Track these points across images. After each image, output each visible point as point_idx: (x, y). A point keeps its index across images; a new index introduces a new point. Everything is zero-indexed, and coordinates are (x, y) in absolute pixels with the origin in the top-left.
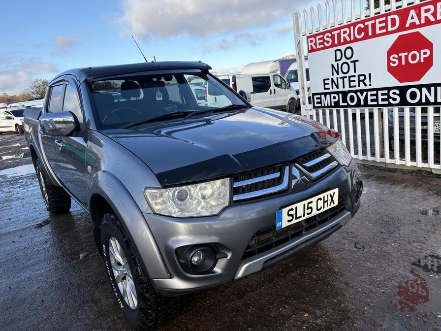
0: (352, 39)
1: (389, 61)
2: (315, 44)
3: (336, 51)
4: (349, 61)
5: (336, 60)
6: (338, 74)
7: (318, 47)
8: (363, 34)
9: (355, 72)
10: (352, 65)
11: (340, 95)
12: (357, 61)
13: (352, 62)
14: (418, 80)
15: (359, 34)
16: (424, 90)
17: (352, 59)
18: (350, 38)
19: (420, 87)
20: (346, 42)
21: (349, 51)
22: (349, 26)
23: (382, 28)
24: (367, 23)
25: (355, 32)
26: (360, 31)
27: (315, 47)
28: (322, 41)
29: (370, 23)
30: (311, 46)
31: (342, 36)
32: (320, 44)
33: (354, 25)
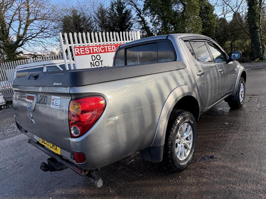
0: (99, 52)
2: (80, 52)
3: (92, 56)
4: (99, 61)
5: (93, 60)
6: (94, 66)
8: (104, 51)
9: (102, 65)
10: (100, 62)
12: (103, 61)
13: (100, 61)
15: (102, 50)
17: (100, 60)
18: (98, 51)
20: (96, 53)
21: (98, 57)
22: (97, 46)
23: (110, 49)
24: (105, 47)
25: (100, 49)
26: (102, 49)
27: (79, 53)
28: (83, 51)
29: (106, 47)
30: (77, 52)
31: (95, 50)
32: (82, 52)
33: (100, 46)
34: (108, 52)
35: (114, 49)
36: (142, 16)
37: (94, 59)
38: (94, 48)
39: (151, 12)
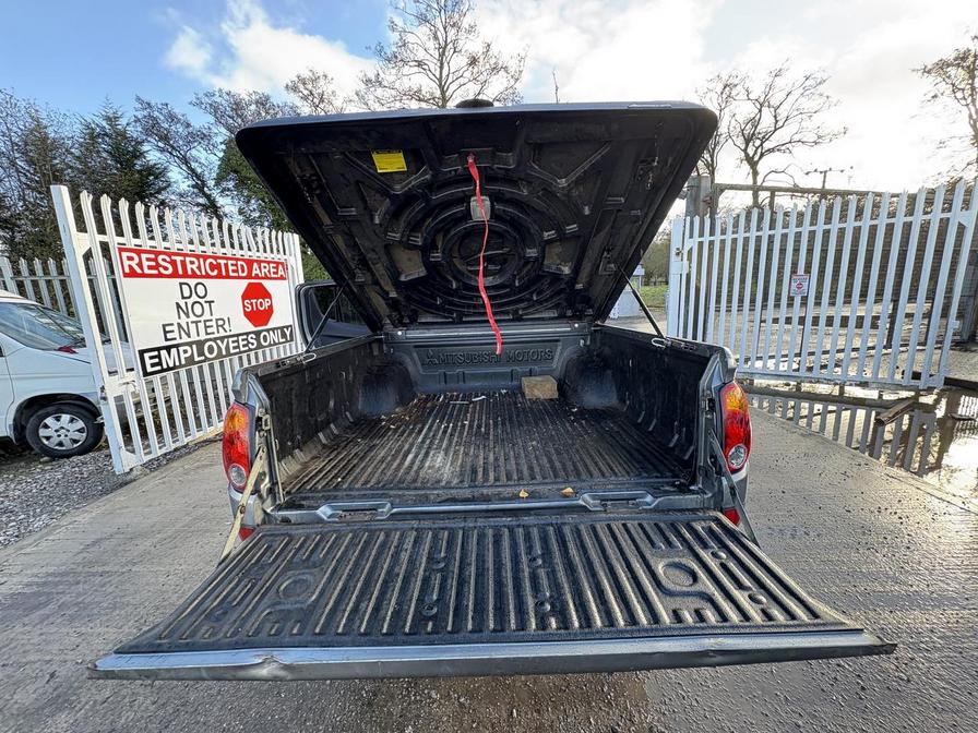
0: (204, 273)
1: (244, 306)
2: (140, 265)
3: (181, 284)
4: (202, 301)
5: (183, 298)
6: (188, 316)
7: (147, 271)
8: (215, 273)
9: (212, 315)
10: (206, 306)
11: (194, 346)
12: (213, 302)
13: (206, 302)
14: (266, 324)
15: (212, 270)
16: (271, 332)
17: (207, 299)
18: (201, 272)
19: (268, 331)
20: (194, 275)
21: (200, 288)
22: (198, 257)
23: (233, 271)
24: (219, 261)
25: (205, 266)
26: (212, 267)
27: (139, 271)
28: (153, 264)
29: (222, 262)
30: (130, 267)
31: (189, 266)
32: (150, 267)
33: (205, 258)
34: (228, 277)
35: (243, 271)
36: (208, 192)
37: (187, 294)
38: (188, 259)
39: (236, 186)
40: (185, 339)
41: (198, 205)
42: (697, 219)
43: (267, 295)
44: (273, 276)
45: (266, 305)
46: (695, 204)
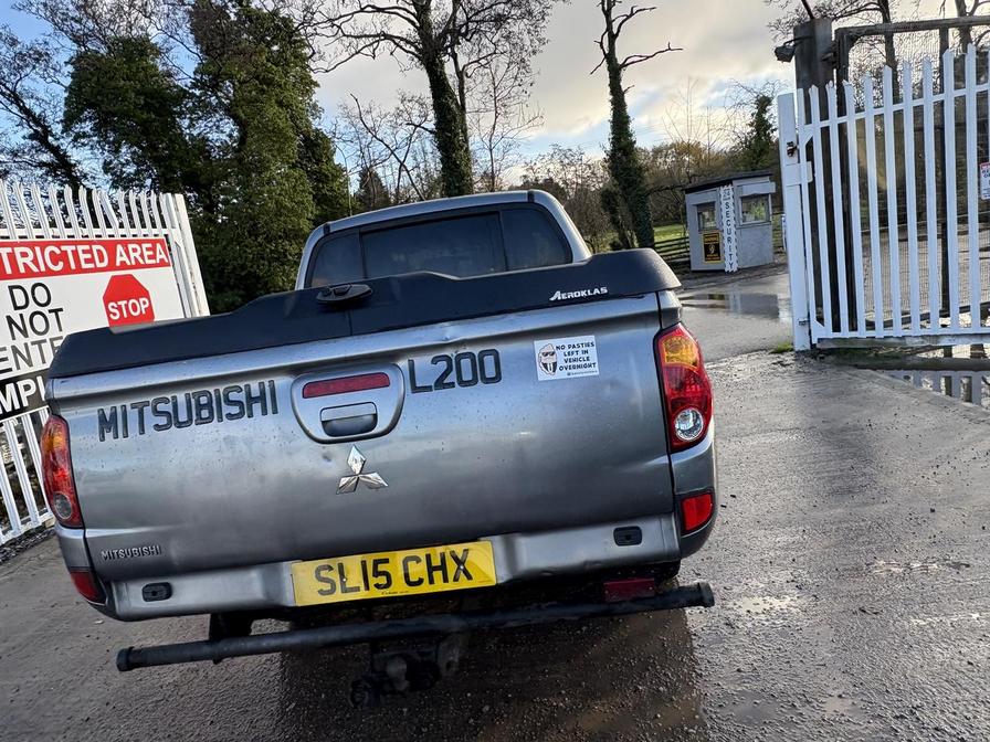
0: (43, 269)
1: (108, 313)
3: (11, 288)
4: (45, 310)
5: (16, 308)
6: (26, 335)
8: (60, 266)
9: (61, 330)
10: (51, 317)
11: (39, 379)
12: (61, 310)
13: (50, 311)
15: (56, 264)
17: (50, 307)
18: (38, 267)
20: (29, 274)
21: (39, 290)
22: (32, 245)
23: (87, 261)
24: (64, 248)
25: (45, 260)
26: (55, 258)
29: (69, 249)
31: (20, 261)
33: (43, 246)
34: (79, 270)
35: (102, 260)
37: (21, 301)
38: (18, 250)
40: (25, 369)
41: (41, 165)
42: (814, 91)
43: (141, 292)
44: (148, 262)
45: (142, 306)
46: (810, 67)
